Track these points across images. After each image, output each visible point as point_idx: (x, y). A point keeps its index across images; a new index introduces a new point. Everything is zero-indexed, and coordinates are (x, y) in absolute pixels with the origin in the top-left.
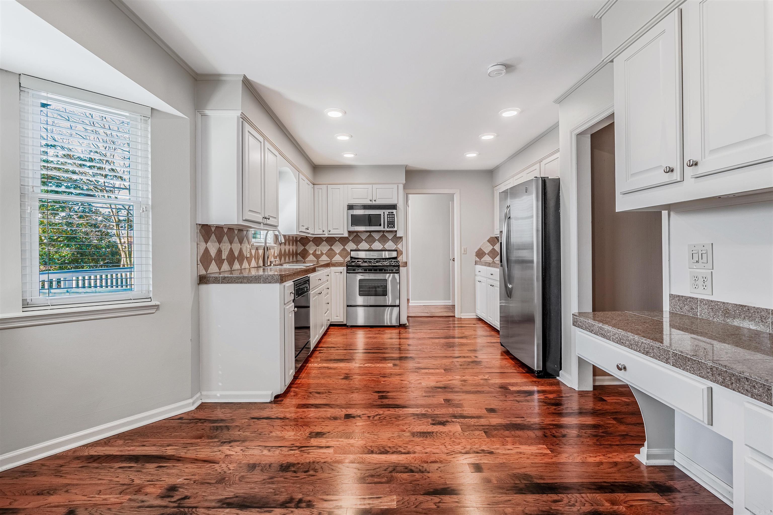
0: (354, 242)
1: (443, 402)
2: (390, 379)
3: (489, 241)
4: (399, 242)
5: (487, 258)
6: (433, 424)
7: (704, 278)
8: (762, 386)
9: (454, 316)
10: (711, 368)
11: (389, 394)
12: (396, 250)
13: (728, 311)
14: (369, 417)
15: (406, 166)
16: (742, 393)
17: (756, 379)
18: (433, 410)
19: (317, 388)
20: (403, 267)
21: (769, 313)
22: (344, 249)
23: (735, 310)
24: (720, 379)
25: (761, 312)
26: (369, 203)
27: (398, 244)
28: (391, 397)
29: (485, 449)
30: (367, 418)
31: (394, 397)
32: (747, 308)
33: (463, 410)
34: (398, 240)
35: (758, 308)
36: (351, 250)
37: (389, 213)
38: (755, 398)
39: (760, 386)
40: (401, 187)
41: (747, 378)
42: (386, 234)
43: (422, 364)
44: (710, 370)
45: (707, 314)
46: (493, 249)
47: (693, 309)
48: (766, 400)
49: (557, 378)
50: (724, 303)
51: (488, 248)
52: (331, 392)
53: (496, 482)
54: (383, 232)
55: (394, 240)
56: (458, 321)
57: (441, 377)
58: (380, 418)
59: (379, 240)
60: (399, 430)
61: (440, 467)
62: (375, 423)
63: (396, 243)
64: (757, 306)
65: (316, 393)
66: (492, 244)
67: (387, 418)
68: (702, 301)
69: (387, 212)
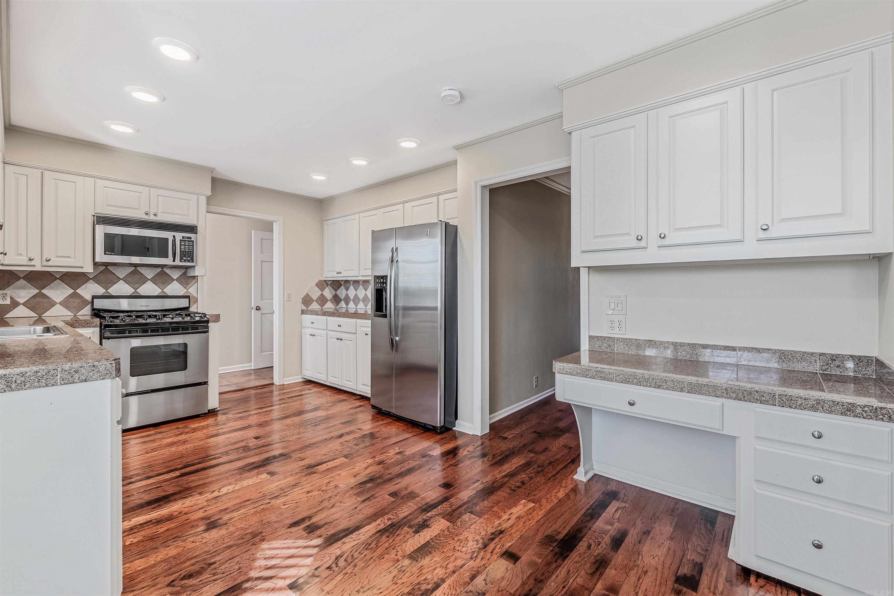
0: (98, 282)
1: (392, 499)
2: (288, 497)
3: (317, 285)
4: (192, 283)
5: (315, 306)
6: (416, 532)
7: (620, 321)
8: (769, 394)
9: (273, 384)
10: (726, 388)
11: (314, 520)
12: (188, 297)
13: (640, 345)
14: (329, 568)
15: (212, 170)
16: (753, 402)
17: (765, 390)
18: (394, 514)
19: (173, 570)
20: (214, 322)
21: (670, 344)
22: (75, 295)
23: (645, 344)
24: (734, 395)
25: (664, 344)
26: (144, 217)
27: (189, 286)
28: (322, 522)
29: (494, 531)
30: (328, 572)
31: (328, 520)
32: (654, 342)
33: (423, 499)
34: (190, 280)
35: (662, 341)
36: (94, 297)
37: (183, 237)
38: (763, 403)
39: (767, 394)
40: (203, 200)
41: (757, 391)
42: (168, 271)
43: (309, 460)
44: (725, 390)
45: (623, 348)
46: (322, 295)
47: (611, 346)
48: (772, 403)
49: (454, 429)
50: (636, 340)
51: (316, 294)
52: (214, 563)
53: (540, 561)
54: (163, 268)
55: (183, 280)
56: (280, 390)
57: (350, 468)
58: (345, 560)
59: (153, 280)
60: (390, 564)
61: (485, 580)
62: (349, 571)
63: (185, 286)
64: (661, 340)
65: (182, 579)
66: (320, 289)
67: (356, 555)
68: (618, 339)
69: (179, 236)
